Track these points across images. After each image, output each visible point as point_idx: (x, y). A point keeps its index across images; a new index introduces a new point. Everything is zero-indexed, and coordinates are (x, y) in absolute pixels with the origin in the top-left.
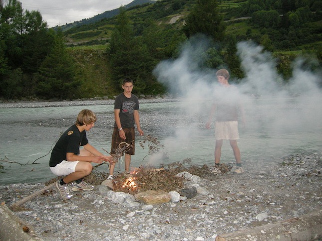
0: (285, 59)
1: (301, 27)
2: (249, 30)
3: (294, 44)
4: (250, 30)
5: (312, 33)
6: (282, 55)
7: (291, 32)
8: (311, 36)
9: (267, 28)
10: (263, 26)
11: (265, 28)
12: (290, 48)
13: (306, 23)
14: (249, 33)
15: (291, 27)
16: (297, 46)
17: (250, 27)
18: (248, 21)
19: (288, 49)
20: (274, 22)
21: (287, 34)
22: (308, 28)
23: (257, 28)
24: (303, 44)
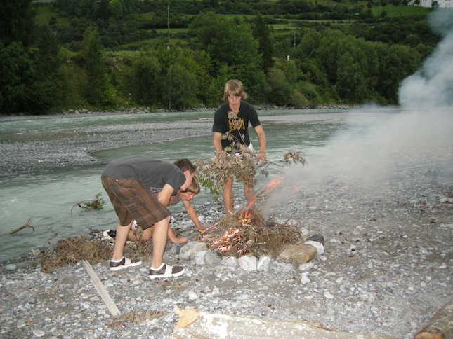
0: (117, 62)
1: (125, 19)
2: (53, 19)
3: (116, 42)
4: (55, 19)
5: (140, 29)
6: (113, 56)
7: (111, 25)
8: (139, 32)
9: (79, 17)
10: (73, 14)
11: (76, 18)
12: (110, 47)
13: (131, 15)
14: (54, 23)
15: (112, 18)
16: (120, 44)
17: (54, 15)
18: (52, 6)
19: (109, 48)
20: (88, 9)
21: (106, 28)
22: (134, 21)
23: (65, 16)
24: (128, 42)
